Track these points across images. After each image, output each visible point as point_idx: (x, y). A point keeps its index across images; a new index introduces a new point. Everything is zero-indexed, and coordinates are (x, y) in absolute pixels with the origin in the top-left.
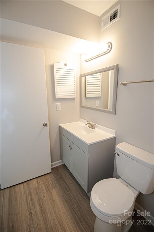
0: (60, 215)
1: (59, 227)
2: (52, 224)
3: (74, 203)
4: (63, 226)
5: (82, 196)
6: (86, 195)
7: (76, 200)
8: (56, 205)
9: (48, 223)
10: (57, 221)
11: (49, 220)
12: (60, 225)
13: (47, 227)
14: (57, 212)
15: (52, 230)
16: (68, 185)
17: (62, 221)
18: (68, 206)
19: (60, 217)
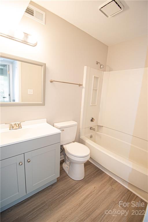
0: (72, 208)
1: (82, 206)
2: (82, 213)
3: (60, 196)
4: (80, 203)
5: (53, 189)
6: (52, 186)
7: (57, 194)
8: (63, 215)
9: (82, 218)
10: (78, 209)
11: (79, 219)
12: (81, 205)
13: (85, 218)
14: (71, 212)
15: (85, 212)
16: (35, 207)
17: (77, 205)
18: (63, 201)
19: (74, 208)
